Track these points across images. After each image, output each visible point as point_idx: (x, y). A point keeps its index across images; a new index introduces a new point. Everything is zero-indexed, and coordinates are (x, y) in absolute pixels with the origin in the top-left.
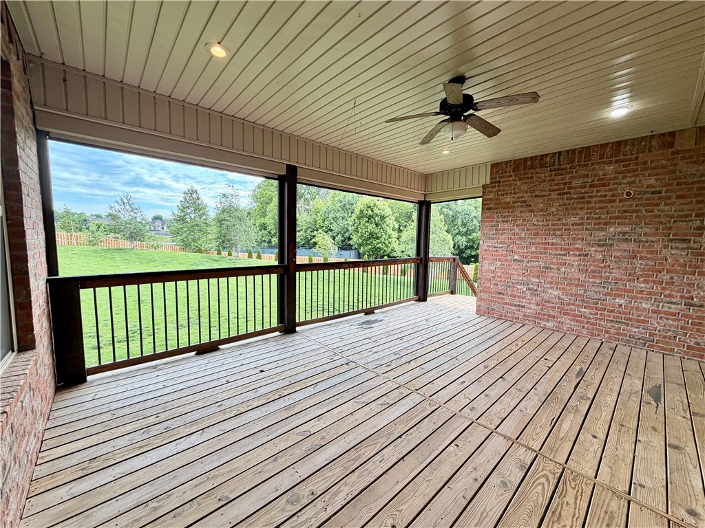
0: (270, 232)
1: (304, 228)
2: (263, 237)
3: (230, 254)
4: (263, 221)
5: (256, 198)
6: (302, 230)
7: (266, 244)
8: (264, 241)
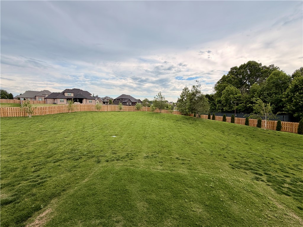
0: (223, 105)
1: (244, 101)
2: (219, 107)
3: (195, 116)
4: (219, 99)
5: (216, 88)
6: (243, 103)
7: (220, 111)
8: (220, 109)
